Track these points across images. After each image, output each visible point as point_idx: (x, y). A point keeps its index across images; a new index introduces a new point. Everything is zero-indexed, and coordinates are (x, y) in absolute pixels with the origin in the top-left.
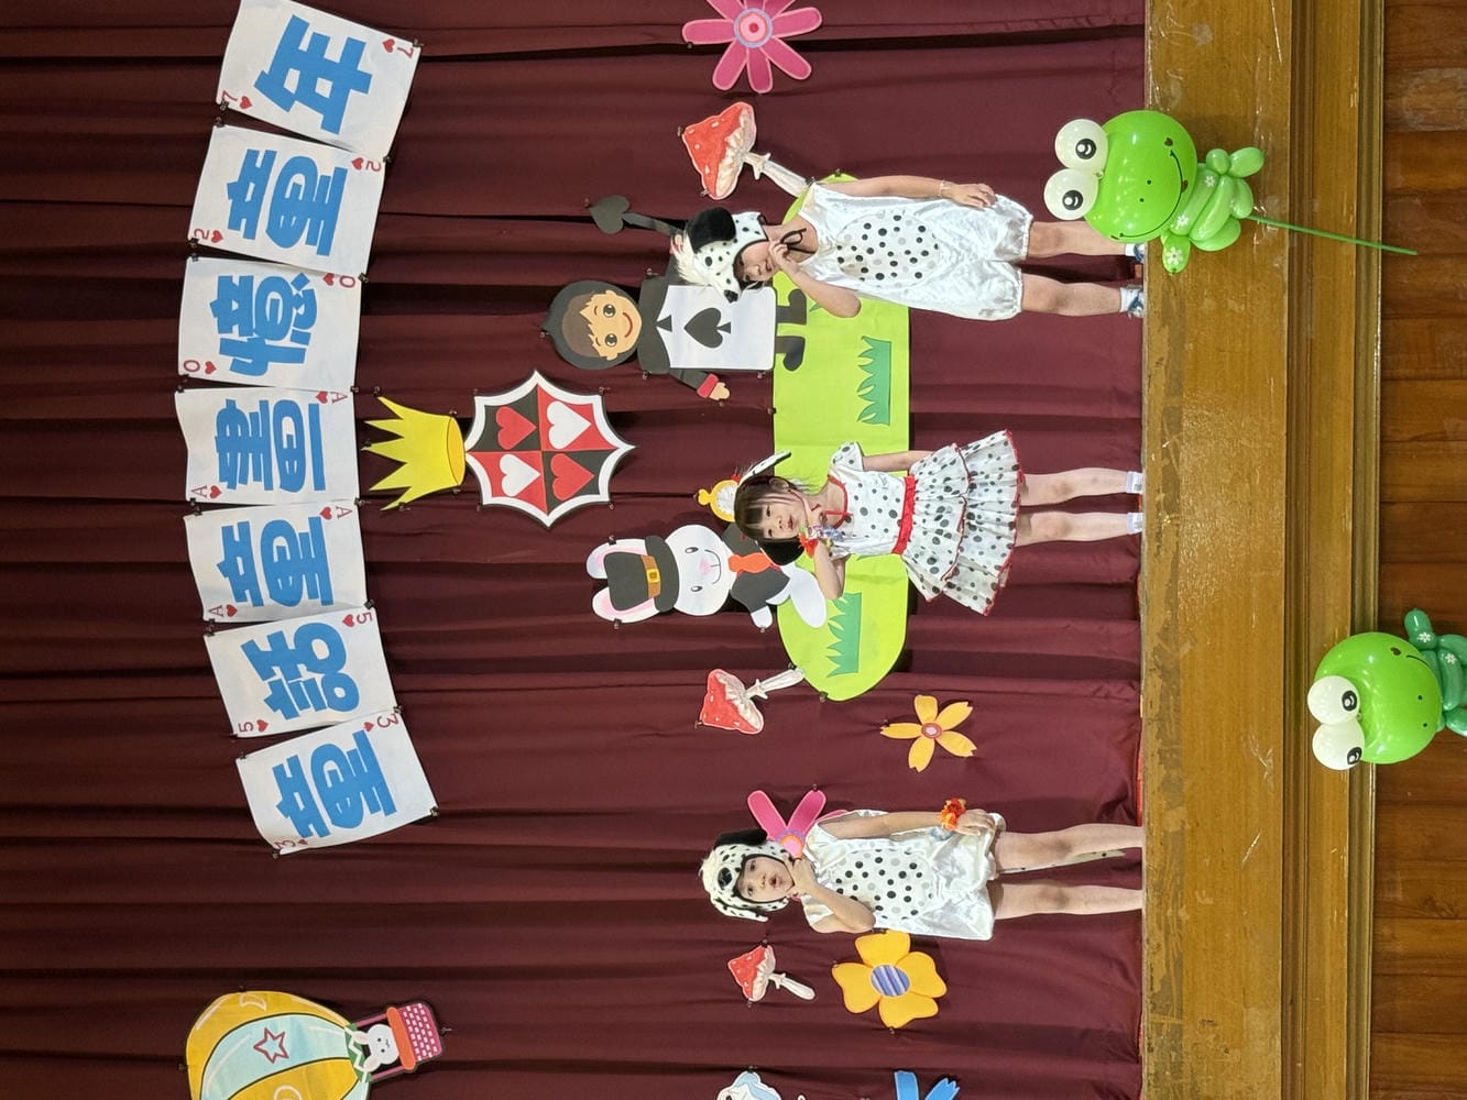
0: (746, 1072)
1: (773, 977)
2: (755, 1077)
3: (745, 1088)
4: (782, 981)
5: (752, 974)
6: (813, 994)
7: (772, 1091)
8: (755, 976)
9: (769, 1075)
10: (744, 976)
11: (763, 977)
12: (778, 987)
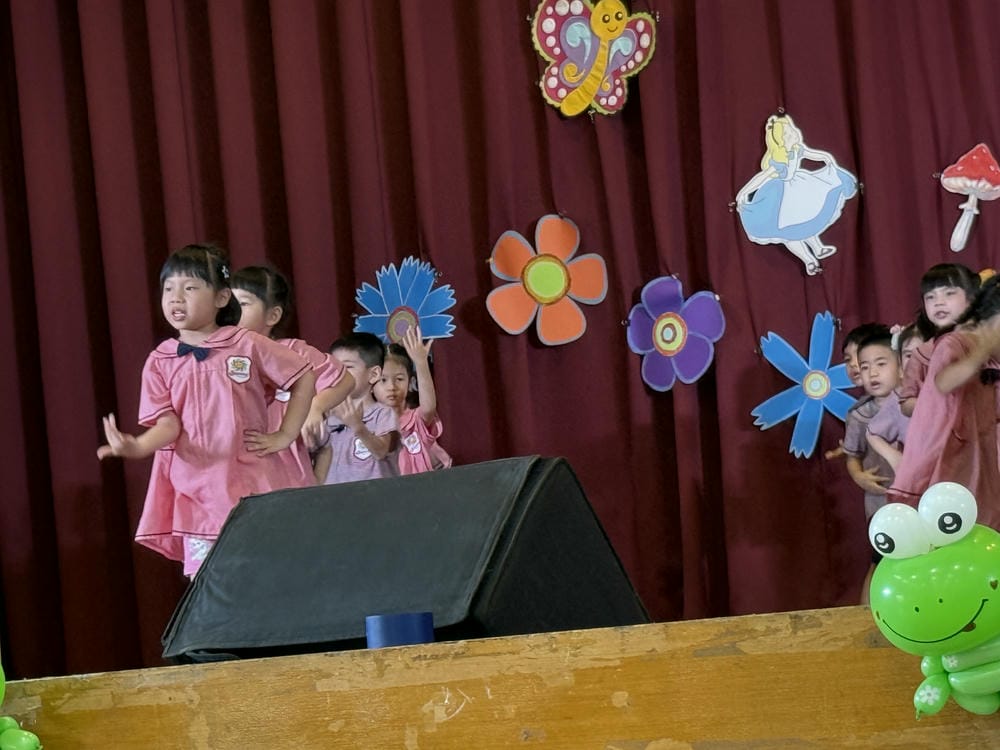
0: (854, 180)
1: (972, 200)
2: (852, 193)
3: (837, 182)
4: (970, 210)
5: (974, 174)
6: (957, 251)
7: (837, 214)
8: (971, 178)
9: (858, 209)
10: (969, 163)
11: (971, 187)
12: (961, 207)
